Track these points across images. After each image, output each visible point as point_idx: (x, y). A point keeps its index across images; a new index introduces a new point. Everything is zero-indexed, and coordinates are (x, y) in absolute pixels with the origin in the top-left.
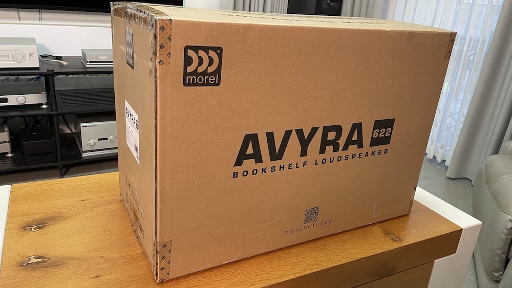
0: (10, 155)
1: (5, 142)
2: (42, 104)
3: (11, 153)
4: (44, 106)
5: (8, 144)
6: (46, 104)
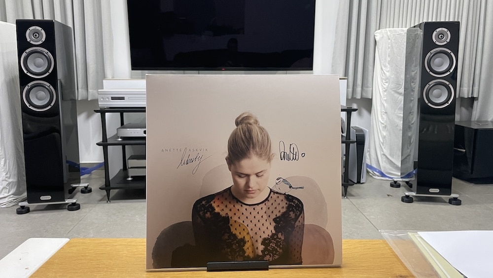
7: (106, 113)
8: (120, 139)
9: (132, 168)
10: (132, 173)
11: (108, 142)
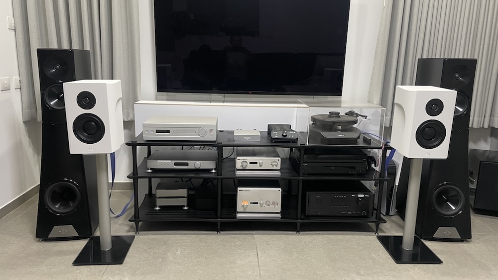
0: (186, 208)
1: (184, 197)
2: (212, 170)
3: (187, 206)
4: (214, 171)
5: (186, 199)
6: (215, 170)
7: (137, 146)
8: (150, 171)
9: (160, 198)
10: (160, 203)
11: (139, 175)
